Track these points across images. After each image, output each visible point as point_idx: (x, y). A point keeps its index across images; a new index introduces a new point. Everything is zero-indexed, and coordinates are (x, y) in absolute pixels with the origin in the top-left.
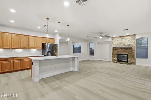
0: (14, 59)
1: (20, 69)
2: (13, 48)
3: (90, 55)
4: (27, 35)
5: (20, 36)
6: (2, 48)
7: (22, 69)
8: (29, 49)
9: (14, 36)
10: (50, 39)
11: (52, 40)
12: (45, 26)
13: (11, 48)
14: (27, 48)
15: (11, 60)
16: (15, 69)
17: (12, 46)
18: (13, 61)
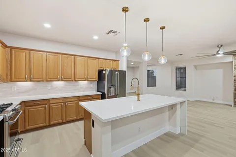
0: (51, 102)
1: (60, 121)
2: (48, 80)
3: (177, 89)
4: (72, 55)
5: (60, 55)
6: (31, 81)
7: (64, 121)
8: (75, 81)
9: (51, 57)
10: (112, 61)
11: (115, 63)
12: (108, 33)
13: (44, 80)
14: (73, 79)
15: (46, 104)
16: (52, 123)
17: (48, 77)
18: (49, 106)
